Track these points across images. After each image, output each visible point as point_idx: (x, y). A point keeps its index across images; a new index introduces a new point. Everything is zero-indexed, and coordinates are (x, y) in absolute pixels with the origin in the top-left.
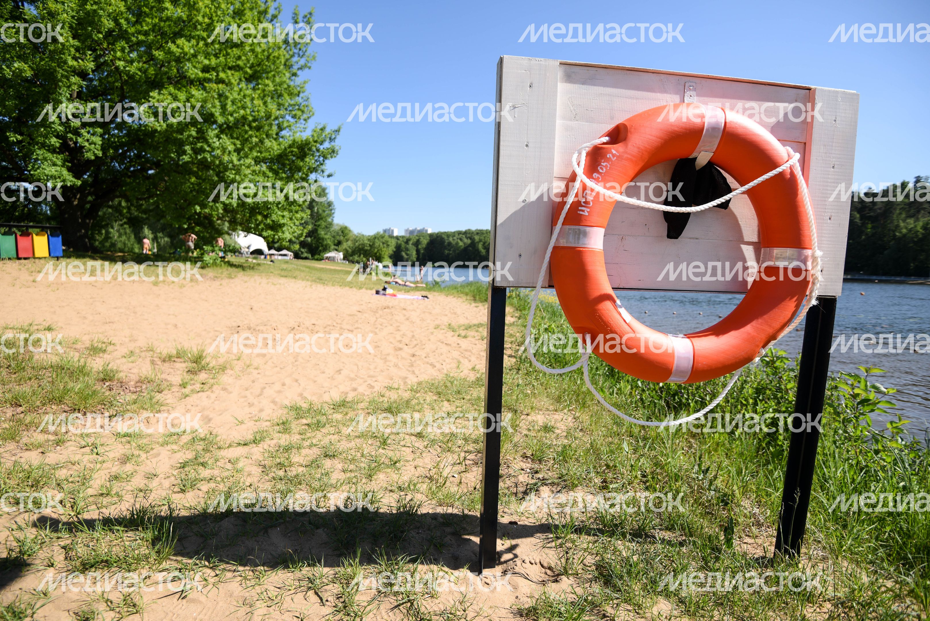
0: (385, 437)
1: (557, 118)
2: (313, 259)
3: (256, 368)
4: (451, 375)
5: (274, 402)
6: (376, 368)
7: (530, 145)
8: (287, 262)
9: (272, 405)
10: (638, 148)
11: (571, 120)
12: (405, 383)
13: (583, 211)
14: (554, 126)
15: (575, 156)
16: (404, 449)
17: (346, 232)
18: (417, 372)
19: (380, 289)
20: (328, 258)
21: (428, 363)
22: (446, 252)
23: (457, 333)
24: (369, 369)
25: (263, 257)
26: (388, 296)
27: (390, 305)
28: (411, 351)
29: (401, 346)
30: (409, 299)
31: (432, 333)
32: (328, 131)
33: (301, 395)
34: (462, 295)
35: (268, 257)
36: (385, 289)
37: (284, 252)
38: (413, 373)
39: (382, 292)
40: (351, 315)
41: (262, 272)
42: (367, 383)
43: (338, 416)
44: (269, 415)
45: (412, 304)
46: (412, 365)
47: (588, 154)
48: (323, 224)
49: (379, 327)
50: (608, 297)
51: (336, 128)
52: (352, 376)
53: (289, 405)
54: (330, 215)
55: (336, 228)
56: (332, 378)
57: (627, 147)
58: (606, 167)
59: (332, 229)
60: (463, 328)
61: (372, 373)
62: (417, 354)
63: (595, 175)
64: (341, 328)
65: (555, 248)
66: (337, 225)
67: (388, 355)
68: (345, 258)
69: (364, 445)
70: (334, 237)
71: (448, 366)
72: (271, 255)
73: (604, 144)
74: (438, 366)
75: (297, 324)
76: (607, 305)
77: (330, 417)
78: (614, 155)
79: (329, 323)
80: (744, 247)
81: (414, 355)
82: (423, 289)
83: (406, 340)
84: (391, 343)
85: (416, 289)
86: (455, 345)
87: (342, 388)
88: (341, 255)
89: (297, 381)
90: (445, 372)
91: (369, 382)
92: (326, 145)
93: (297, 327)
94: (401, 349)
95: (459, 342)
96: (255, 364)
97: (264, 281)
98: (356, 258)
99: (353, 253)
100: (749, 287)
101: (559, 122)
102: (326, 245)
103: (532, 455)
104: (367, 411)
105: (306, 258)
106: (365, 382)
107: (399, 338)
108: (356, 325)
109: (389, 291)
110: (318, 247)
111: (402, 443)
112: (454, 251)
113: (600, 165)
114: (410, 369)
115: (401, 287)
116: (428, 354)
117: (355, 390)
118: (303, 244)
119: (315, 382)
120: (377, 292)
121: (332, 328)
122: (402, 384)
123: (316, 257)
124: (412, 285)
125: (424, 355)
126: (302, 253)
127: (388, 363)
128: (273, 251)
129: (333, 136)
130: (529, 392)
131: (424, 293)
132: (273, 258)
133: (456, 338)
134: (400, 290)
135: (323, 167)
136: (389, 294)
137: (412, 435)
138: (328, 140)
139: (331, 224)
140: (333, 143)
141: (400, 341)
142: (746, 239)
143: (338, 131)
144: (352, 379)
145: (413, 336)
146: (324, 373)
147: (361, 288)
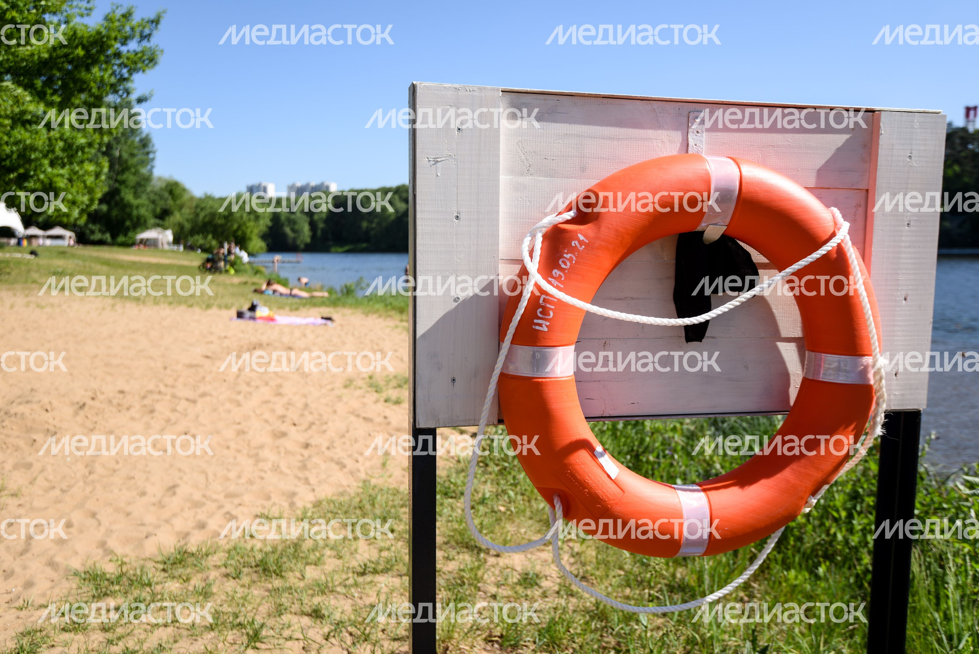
0: (257, 626)
1: (501, 172)
2: (114, 243)
3: (14, 495)
4: (373, 481)
5: (51, 564)
6: (239, 477)
7: (462, 216)
8: (62, 253)
9: (49, 571)
10: (617, 231)
11: (522, 174)
12: (292, 505)
13: (540, 325)
14: (497, 186)
15: (527, 241)
16: (289, 644)
17: (177, 192)
18: (313, 480)
19: (245, 307)
20: (145, 243)
21: (332, 460)
22: (365, 224)
23: (384, 395)
24: (228, 479)
25: (13, 241)
26: (259, 322)
27: (264, 339)
28: (302, 438)
29: (283, 428)
30: (299, 326)
31: (340, 398)
32: (136, 19)
33: (102, 544)
34: (393, 313)
35: (25, 243)
36: (253, 308)
37: (57, 231)
38: (307, 481)
39: (248, 314)
40: (191, 366)
41: (15, 282)
42: (224, 510)
43: (174, 586)
44: (44, 595)
45: (304, 335)
46: (304, 467)
47: (545, 237)
48: (131, 179)
49: (244, 388)
50: (585, 445)
51: (152, 16)
52: (197, 496)
53: (81, 569)
54: (147, 161)
55: (156, 184)
56: (160, 505)
57: (599, 229)
58: (570, 260)
59: (149, 189)
60: (394, 383)
61: (232, 488)
62: (313, 442)
63: (556, 272)
64: (174, 396)
65: (503, 376)
66: (160, 179)
67: (262, 447)
68: (177, 241)
69: (220, 645)
70: (153, 202)
71: (368, 464)
72: (30, 238)
73: (567, 222)
74: (350, 464)
75: (90, 394)
76: (583, 455)
77: (158, 588)
78: (581, 243)
79: (151, 387)
80: (782, 346)
81: (307, 446)
82: (323, 303)
83: (293, 415)
84: (266, 421)
85: (312, 302)
86: (380, 419)
87: (179, 524)
88: (169, 235)
89: (94, 515)
90: (363, 476)
91: (228, 507)
92: (133, 46)
93: (90, 402)
94: (284, 434)
95: (388, 413)
96: (12, 486)
97: (20, 300)
98: (199, 239)
99: (193, 232)
100: (792, 403)
101: (504, 179)
102: (139, 218)
103: (501, 636)
104: (223, 570)
105: (101, 243)
106: (221, 507)
107: (280, 411)
108: (203, 388)
109: (262, 311)
110: (123, 221)
111: (286, 633)
112: (379, 224)
113: (562, 257)
114: (301, 475)
115: (283, 299)
116: (332, 442)
117: (202, 526)
118: (94, 217)
119: (128, 514)
120: (240, 315)
121: (156, 397)
122: (286, 505)
123: (121, 239)
124: (304, 294)
125: (325, 444)
126: (92, 232)
127: (261, 465)
128: (34, 231)
129: (147, 31)
130: (502, 509)
131: (326, 311)
132: (34, 242)
133: (381, 406)
134: (281, 307)
135: (129, 85)
136: (262, 318)
137: (303, 614)
138: (137, 37)
139: (148, 179)
140: (145, 43)
141: (282, 418)
142: (784, 333)
143: (156, 22)
144: (197, 505)
145: (306, 406)
146: (143, 494)
147: (209, 306)
